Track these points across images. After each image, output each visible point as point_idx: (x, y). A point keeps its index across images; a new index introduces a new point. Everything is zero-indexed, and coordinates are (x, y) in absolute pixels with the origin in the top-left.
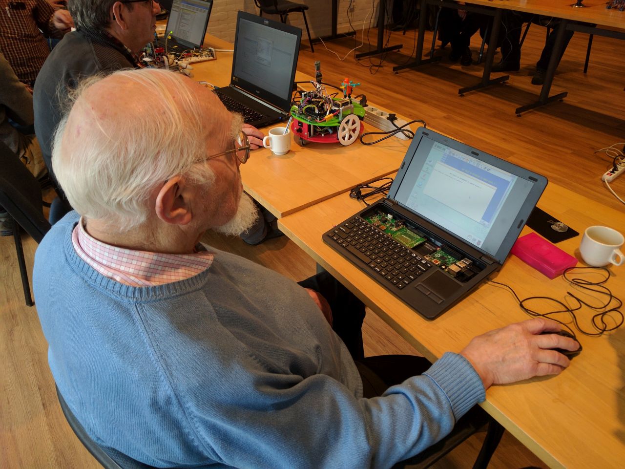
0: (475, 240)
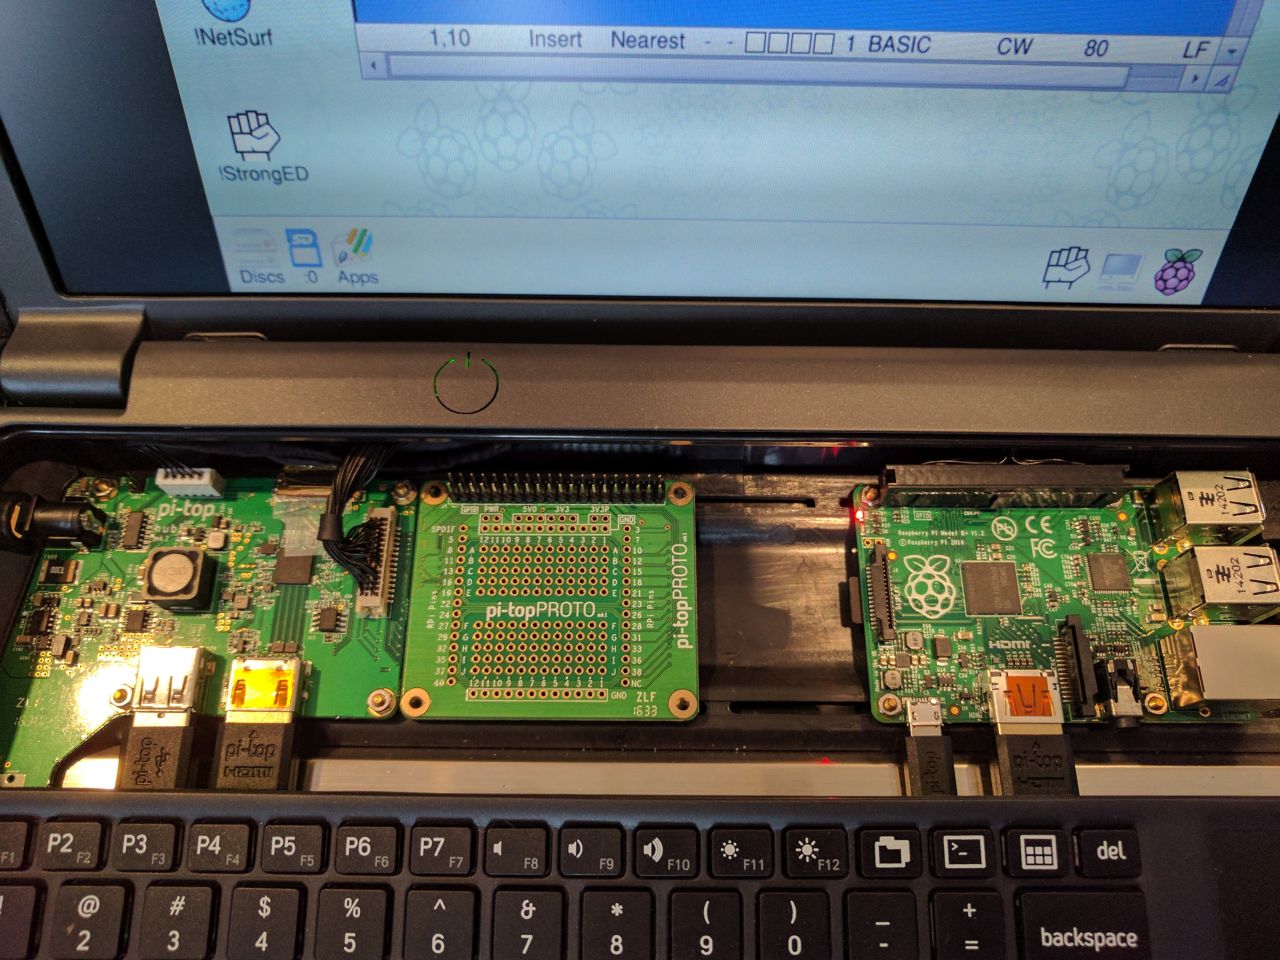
0: (1131, 264)
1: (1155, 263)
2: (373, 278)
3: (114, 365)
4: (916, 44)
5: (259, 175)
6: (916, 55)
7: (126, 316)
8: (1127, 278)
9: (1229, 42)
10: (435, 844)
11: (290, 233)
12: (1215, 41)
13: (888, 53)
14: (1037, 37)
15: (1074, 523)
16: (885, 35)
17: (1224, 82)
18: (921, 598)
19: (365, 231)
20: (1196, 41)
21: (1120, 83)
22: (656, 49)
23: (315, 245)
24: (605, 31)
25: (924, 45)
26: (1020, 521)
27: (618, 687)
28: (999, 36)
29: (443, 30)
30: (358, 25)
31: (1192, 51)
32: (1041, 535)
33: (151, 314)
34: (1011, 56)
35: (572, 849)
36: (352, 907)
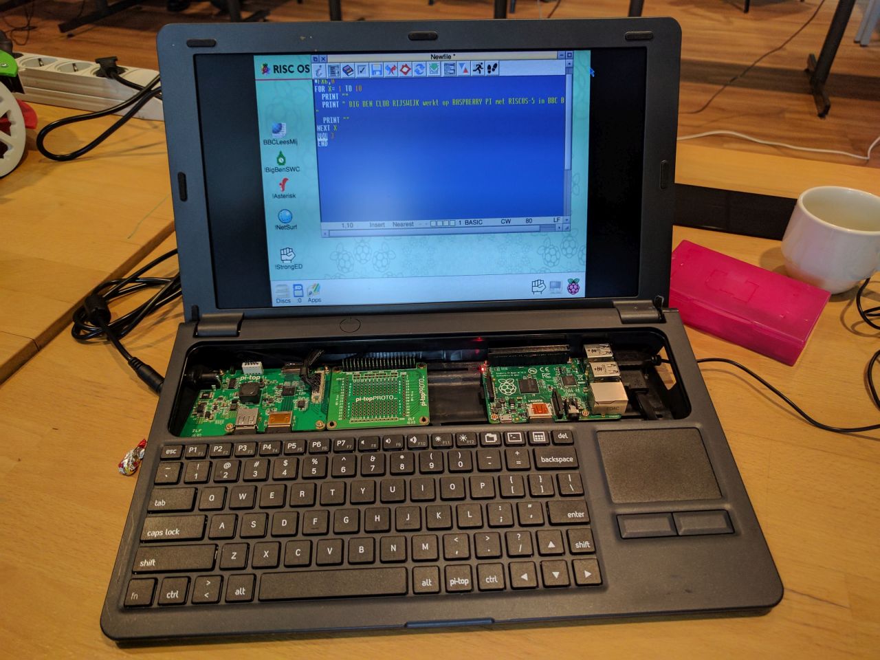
0: (558, 285)
1: (565, 284)
2: (319, 300)
3: (235, 327)
4: (478, 222)
5: (287, 267)
6: (479, 225)
7: (238, 314)
8: (558, 289)
9: (565, 218)
10: (342, 443)
11: (294, 285)
12: (562, 217)
13: (471, 225)
14: (512, 219)
15: (556, 369)
16: (469, 220)
17: (568, 228)
18: (505, 390)
19: (318, 285)
20: (556, 218)
21: (538, 230)
22: (406, 227)
23: (302, 289)
24: (391, 222)
25: (480, 222)
26: (538, 369)
27: (402, 417)
28: (501, 219)
29: (345, 223)
30: (322, 223)
31: (556, 220)
32: (546, 372)
33: (245, 315)
34: (505, 224)
35: (387, 441)
36: (315, 461)
